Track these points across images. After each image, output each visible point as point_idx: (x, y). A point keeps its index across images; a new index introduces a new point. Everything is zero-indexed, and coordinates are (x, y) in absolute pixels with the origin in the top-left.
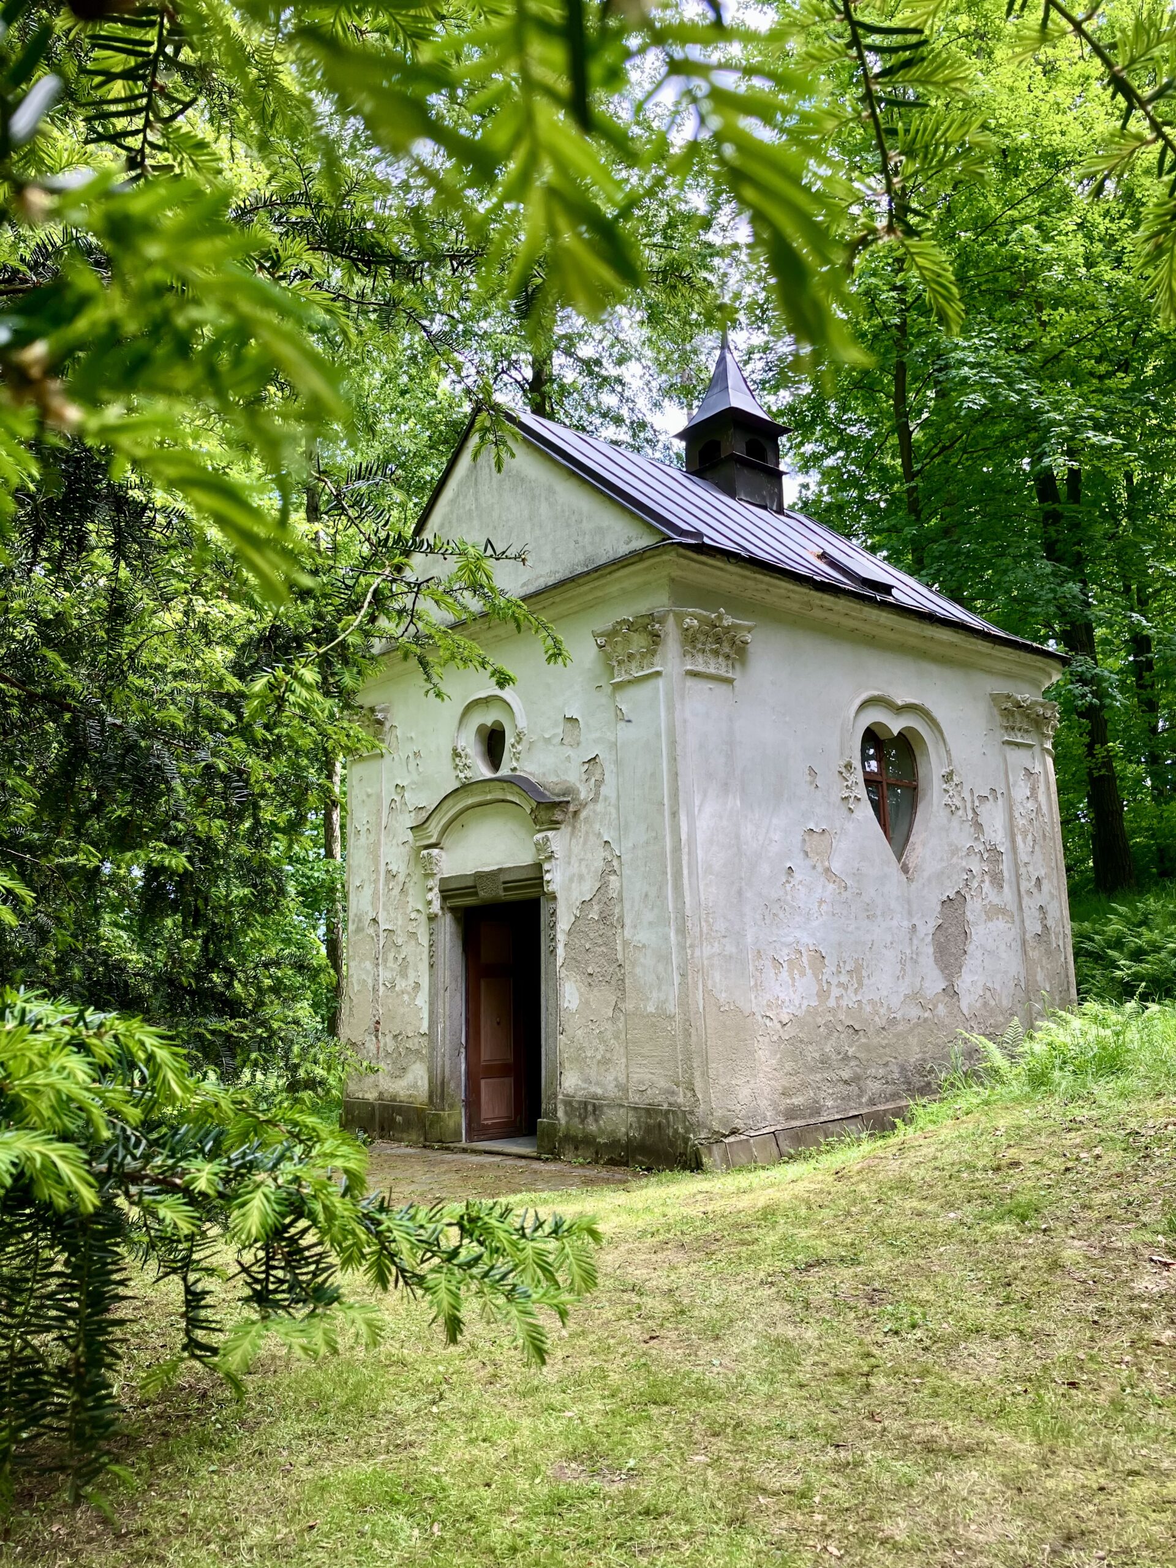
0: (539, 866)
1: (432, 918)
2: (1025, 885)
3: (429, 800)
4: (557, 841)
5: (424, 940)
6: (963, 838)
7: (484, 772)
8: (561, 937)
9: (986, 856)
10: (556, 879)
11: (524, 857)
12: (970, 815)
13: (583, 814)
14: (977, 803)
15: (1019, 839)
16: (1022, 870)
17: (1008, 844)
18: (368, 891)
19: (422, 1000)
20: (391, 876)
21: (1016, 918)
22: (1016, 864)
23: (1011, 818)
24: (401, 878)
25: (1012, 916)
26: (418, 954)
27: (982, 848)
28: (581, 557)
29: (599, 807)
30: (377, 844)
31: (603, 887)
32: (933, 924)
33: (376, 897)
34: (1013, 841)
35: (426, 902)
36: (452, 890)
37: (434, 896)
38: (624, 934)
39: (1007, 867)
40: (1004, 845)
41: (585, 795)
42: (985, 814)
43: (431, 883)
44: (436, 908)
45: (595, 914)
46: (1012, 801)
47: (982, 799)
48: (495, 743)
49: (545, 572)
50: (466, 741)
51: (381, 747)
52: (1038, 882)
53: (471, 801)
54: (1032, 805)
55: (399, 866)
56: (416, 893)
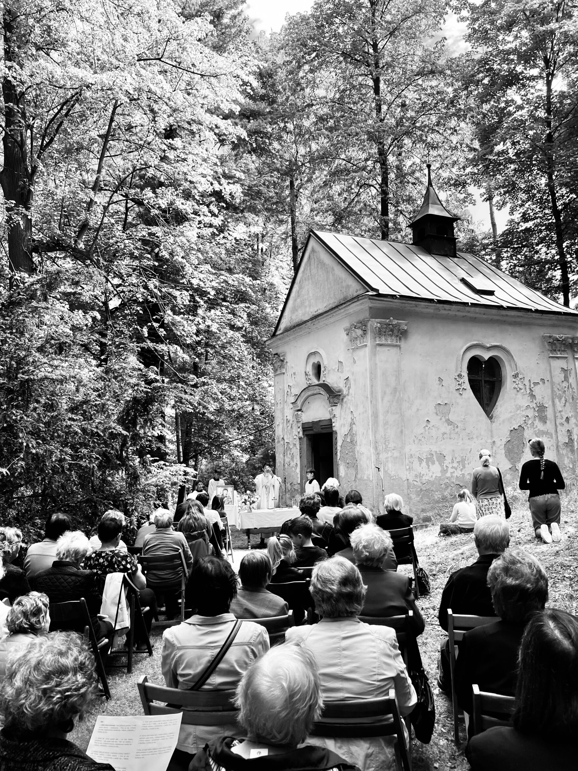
0: (331, 420)
1: (300, 439)
2: (559, 421)
3: (297, 392)
4: (337, 410)
5: (298, 446)
6: (524, 401)
7: (315, 381)
9: (537, 409)
10: (336, 426)
11: (327, 416)
12: (528, 391)
13: (345, 400)
14: (532, 386)
15: (557, 401)
16: (558, 414)
17: (550, 403)
18: (281, 426)
19: (298, 470)
20: (288, 421)
21: (554, 436)
22: (555, 413)
23: (553, 391)
24: (291, 422)
25: (552, 435)
26: (296, 451)
27: (535, 406)
29: (349, 397)
30: (283, 408)
31: (351, 430)
32: (504, 440)
33: (283, 429)
34: (553, 402)
35: (298, 432)
36: (307, 428)
37: (300, 430)
38: (358, 448)
39: (549, 413)
40: (548, 404)
41: (345, 392)
42: (537, 391)
43: (300, 425)
44: (301, 435)
45: (349, 440)
46: (553, 384)
47: (536, 384)
48: (318, 369)
49: (332, 302)
50: (310, 369)
51: (284, 371)
52: (567, 419)
53: (310, 393)
54: (565, 384)
55: (290, 417)
56: (295, 427)
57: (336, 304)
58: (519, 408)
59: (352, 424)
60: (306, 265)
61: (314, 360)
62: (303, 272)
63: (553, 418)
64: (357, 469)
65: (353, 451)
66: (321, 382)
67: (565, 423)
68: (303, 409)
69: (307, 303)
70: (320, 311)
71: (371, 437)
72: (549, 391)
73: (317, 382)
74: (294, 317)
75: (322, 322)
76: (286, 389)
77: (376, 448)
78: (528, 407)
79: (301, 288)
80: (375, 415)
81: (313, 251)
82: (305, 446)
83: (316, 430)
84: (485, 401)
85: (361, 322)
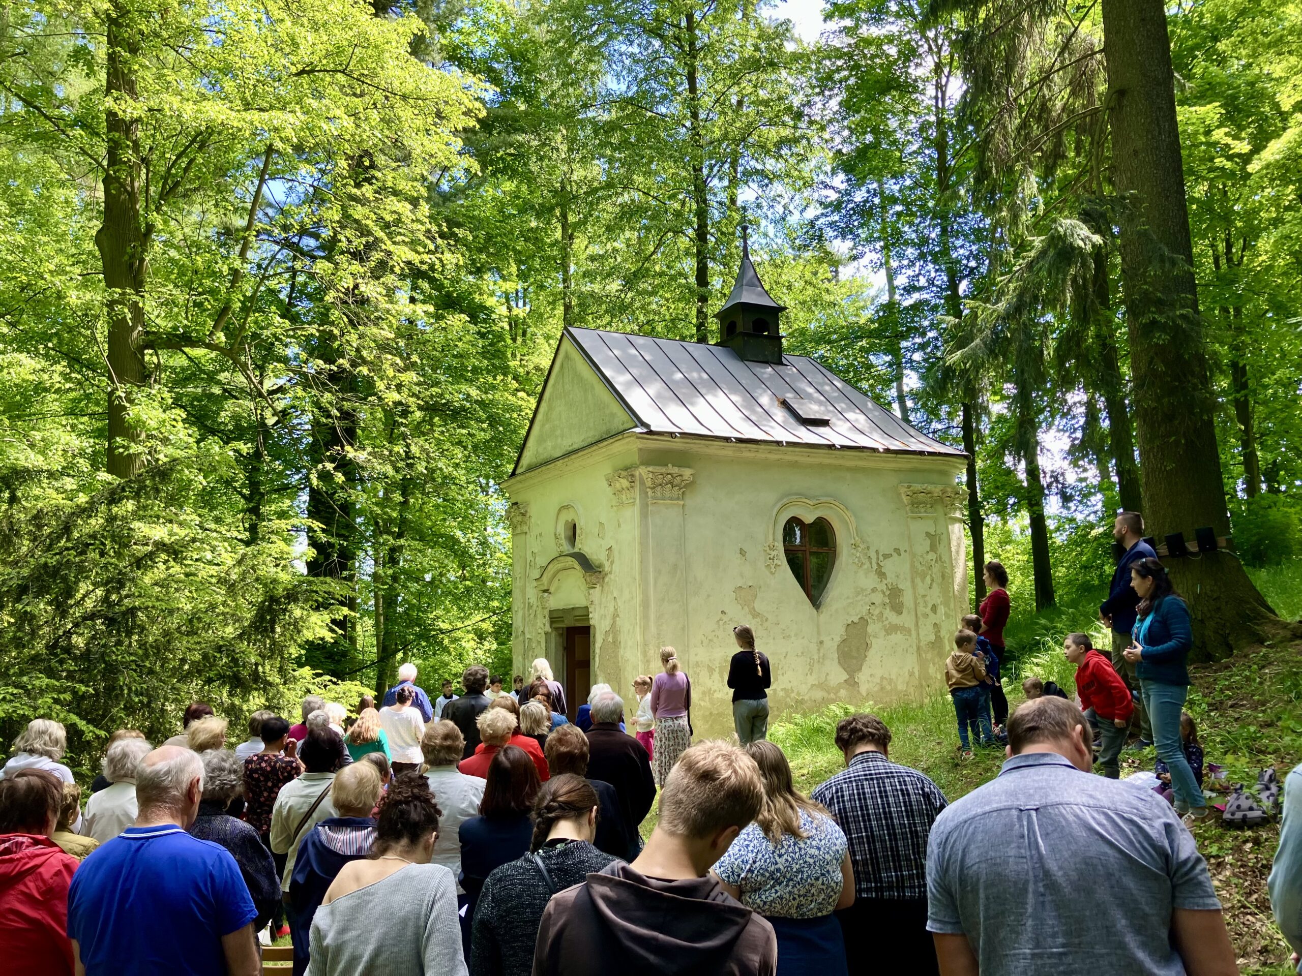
0: (587, 608)
1: (546, 634)
2: (921, 609)
3: (544, 562)
4: (596, 593)
5: (543, 645)
6: (869, 581)
7: (566, 548)
8: (598, 651)
9: (888, 593)
10: (595, 619)
11: (582, 602)
12: (875, 567)
13: (607, 580)
14: (881, 558)
15: (918, 580)
16: (920, 600)
17: (909, 583)
18: (520, 613)
20: (530, 606)
21: (913, 632)
22: (916, 598)
23: (913, 566)
24: (534, 608)
25: (909, 631)
27: (884, 588)
28: (604, 429)
29: (612, 576)
30: (524, 586)
31: (613, 624)
32: (838, 639)
33: (524, 617)
34: (913, 582)
35: (542, 624)
36: (555, 617)
37: (547, 621)
38: (622, 651)
39: (907, 599)
40: (905, 585)
41: (607, 569)
42: (889, 566)
43: (546, 613)
44: (548, 628)
45: (610, 639)
46: (913, 555)
47: (887, 556)
48: (573, 532)
49: (592, 436)
50: (561, 530)
51: (525, 528)
52: (934, 609)
53: (560, 566)
54: (932, 556)
55: (533, 600)
56: (540, 616)
57: (597, 438)
58: (859, 591)
59: (615, 616)
60: (557, 376)
61: (567, 516)
62: (554, 385)
63: (912, 606)
64: (620, 682)
65: (616, 656)
66: (576, 550)
67: (931, 615)
68: (552, 590)
69: (558, 432)
70: (576, 446)
71: (639, 638)
72: (908, 566)
73: (572, 551)
74: (541, 450)
75: (576, 462)
76: (529, 557)
77: (645, 653)
78: (874, 590)
79: (550, 408)
80: (645, 604)
81: (567, 356)
82: (553, 645)
83: (569, 622)
84: (811, 581)
85: (627, 470)
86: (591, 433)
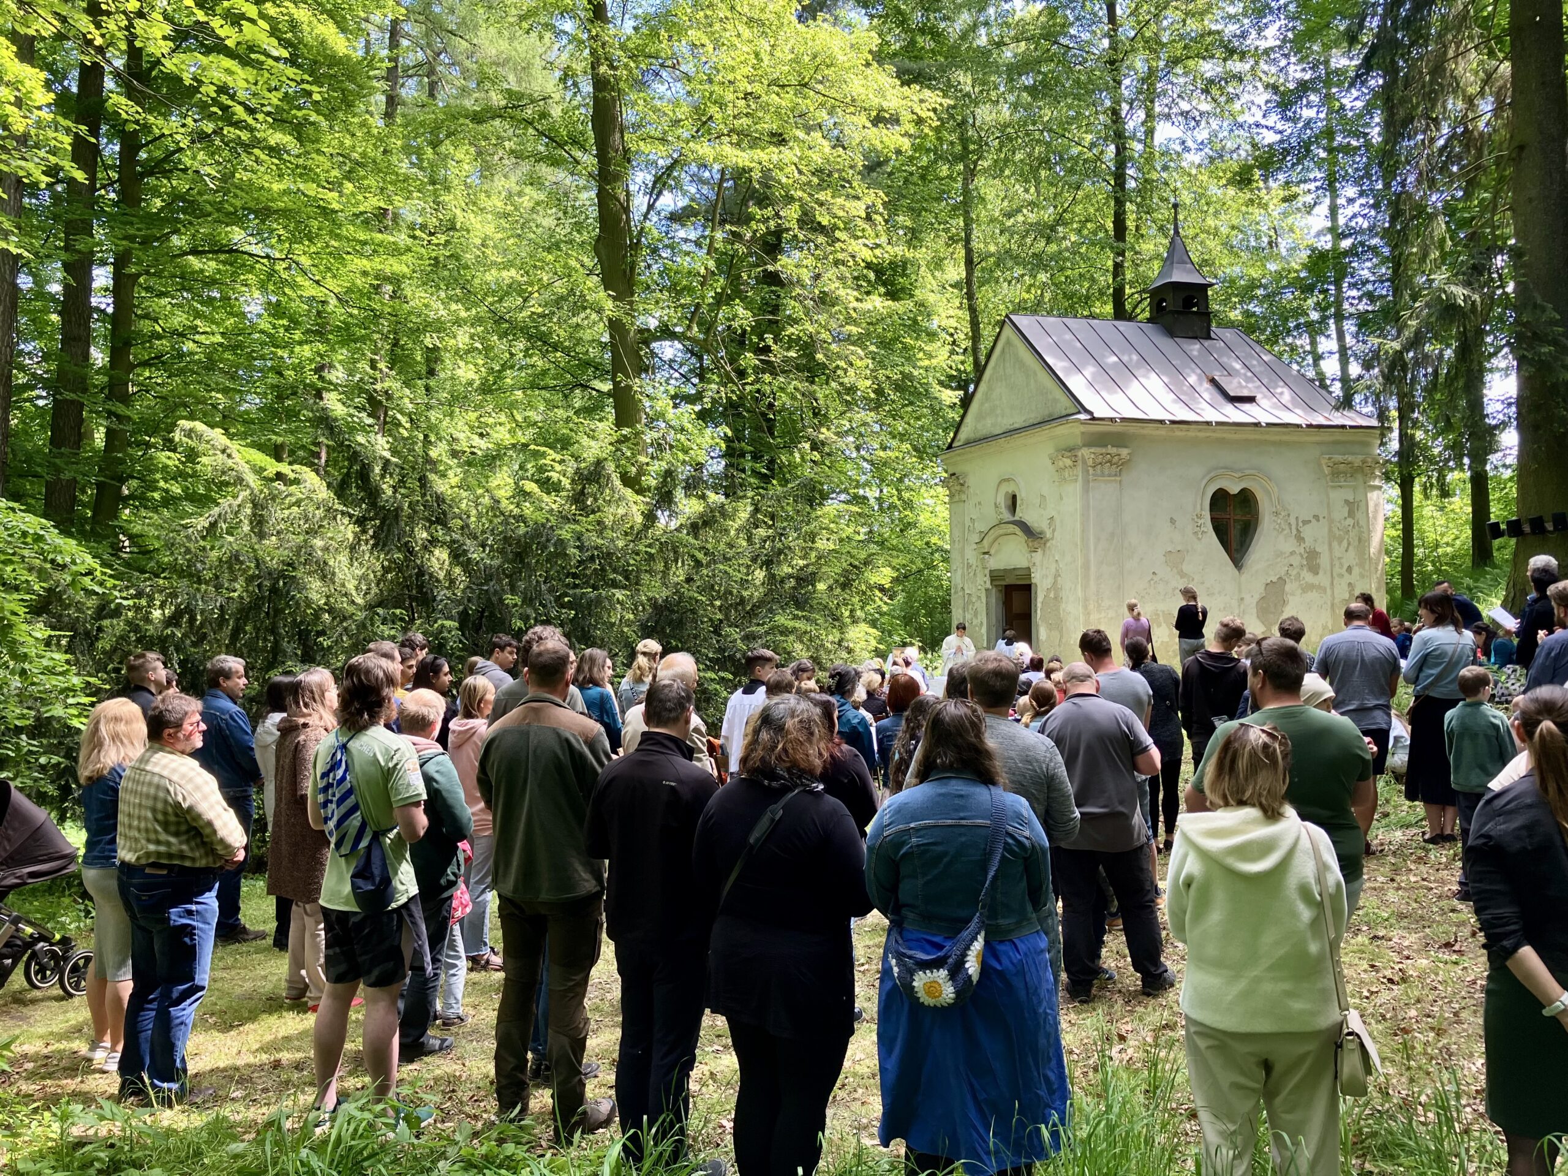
0: (1029, 569)
1: (987, 590)
2: (1337, 570)
3: (984, 528)
4: (1038, 557)
5: (984, 600)
6: (1288, 545)
7: (1007, 516)
8: (1039, 605)
9: (1305, 555)
10: (1037, 578)
11: (1024, 564)
12: (1294, 532)
13: (1048, 545)
14: (1301, 524)
15: (1335, 544)
16: (1337, 563)
17: (1326, 547)
18: (959, 572)
19: (984, 630)
20: (969, 566)
21: (1329, 591)
22: (1332, 560)
23: (1330, 530)
24: (974, 567)
25: (1324, 590)
26: (981, 606)
27: (1303, 551)
28: (1047, 412)
29: (1054, 542)
30: (963, 548)
31: (1055, 583)
32: (1257, 597)
33: (963, 575)
34: (1330, 545)
35: (983, 582)
36: (995, 576)
37: (988, 579)
38: (1063, 606)
39: (1324, 560)
40: (1322, 549)
41: (1048, 535)
42: (1307, 532)
43: (987, 572)
44: (988, 585)
45: (1052, 595)
46: (1331, 521)
47: (1305, 522)
48: (1013, 502)
49: (1034, 417)
50: (1002, 500)
51: (964, 497)
52: (1349, 570)
53: (1001, 532)
54: (1350, 521)
55: (973, 561)
56: (980, 576)
57: (1039, 420)
58: (1279, 554)
59: (1057, 576)
60: (998, 360)
61: (1010, 488)
62: (994, 368)
63: (1328, 567)
64: (1061, 632)
65: (1058, 610)
66: (1017, 518)
67: (1347, 574)
68: (992, 552)
69: (999, 411)
70: (1017, 426)
71: (1080, 593)
72: (1326, 530)
73: (1012, 519)
74: (979, 426)
75: (1018, 440)
76: (968, 523)
77: (1085, 607)
78: (1292, 553)
79: (990, 388)
80: (1086, 566)
81: (1008, 342)
82: (993, 600)
83: (1009, 581)
84: (1234, 545)
85: (1070, 450)
86: (1033, 415)
